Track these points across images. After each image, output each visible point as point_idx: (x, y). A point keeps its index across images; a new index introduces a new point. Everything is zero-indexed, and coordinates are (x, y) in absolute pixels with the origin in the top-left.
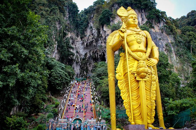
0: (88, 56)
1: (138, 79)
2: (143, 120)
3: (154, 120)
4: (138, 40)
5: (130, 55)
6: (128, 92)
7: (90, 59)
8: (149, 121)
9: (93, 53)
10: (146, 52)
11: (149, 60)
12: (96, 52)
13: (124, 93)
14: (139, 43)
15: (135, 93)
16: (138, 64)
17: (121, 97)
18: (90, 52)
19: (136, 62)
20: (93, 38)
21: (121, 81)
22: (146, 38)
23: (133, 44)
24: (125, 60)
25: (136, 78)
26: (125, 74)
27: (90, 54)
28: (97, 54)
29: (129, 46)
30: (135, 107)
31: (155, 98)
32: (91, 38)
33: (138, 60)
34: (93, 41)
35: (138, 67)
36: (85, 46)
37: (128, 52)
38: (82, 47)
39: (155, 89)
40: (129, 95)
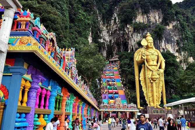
0: (112, 42)
1: (152, 81)
2: (154, 103)
3: (160, 103)
4: (153, 59)
5: (148, 68)
6: (146, 88)
7: (114, 44)
8: (158, 104)
9: (116, 39)
10: (157, 66)
11: (158, 71)
12: (119, 38)
13: (144, 88)
14: (153, 61)
15: (150, 89)
16: (152, 73)
17: (142, 90)
18: (114, 38)
19: (151, 72)
20: (116, 27)
21: (143, 81)
22: (158, 56)
23: (149, 61)
24: (145, 70)
25: (150, 81)
26: (145, 78)
27: (114, 40)
28: (120, 40)
29: (147, 62)
30: (150, 96)
31: (161, 91)
32: (115, 26)
33: (152, 71)
34: (117, 29)
35: (152, 75)
36: (110, 34)
37: (147, 66)
38: (108, 34)
39: (162, 86)
40: (147, 89)
